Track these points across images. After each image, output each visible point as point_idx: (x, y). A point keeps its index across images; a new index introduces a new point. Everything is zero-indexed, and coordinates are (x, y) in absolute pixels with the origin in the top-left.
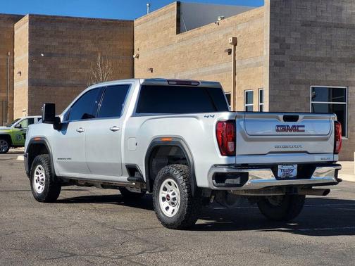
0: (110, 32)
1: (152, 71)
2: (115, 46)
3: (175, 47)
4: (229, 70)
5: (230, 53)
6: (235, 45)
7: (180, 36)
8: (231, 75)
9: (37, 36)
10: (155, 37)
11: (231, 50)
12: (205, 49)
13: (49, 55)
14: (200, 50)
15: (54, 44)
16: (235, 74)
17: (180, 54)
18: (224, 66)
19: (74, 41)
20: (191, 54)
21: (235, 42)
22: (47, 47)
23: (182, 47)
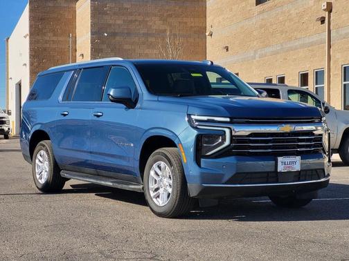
0: (180, 8)
1: (227, 50)
2: (186, 23)
3: (254, 21)
4: (322, 42)
5: (323, 21)
6: (330, 11)
7: (261, 7)
8: (324, 47)
9: (99, 14)
10: (231, 10)
11: (324, 18)
12: (291, 20)
13: (114, 35)
14: (286, 21)
15: (119, 22)
16: (329, 47)
17: (261, 28)
18: (315, 38)
19: (140, 18)
20: (274, 27)
21: (329, 8)
22: (110, 25)
23: (262, 19)
